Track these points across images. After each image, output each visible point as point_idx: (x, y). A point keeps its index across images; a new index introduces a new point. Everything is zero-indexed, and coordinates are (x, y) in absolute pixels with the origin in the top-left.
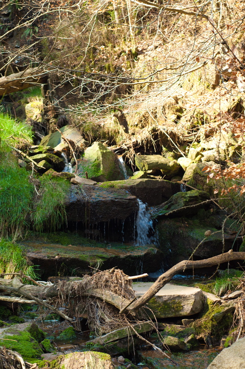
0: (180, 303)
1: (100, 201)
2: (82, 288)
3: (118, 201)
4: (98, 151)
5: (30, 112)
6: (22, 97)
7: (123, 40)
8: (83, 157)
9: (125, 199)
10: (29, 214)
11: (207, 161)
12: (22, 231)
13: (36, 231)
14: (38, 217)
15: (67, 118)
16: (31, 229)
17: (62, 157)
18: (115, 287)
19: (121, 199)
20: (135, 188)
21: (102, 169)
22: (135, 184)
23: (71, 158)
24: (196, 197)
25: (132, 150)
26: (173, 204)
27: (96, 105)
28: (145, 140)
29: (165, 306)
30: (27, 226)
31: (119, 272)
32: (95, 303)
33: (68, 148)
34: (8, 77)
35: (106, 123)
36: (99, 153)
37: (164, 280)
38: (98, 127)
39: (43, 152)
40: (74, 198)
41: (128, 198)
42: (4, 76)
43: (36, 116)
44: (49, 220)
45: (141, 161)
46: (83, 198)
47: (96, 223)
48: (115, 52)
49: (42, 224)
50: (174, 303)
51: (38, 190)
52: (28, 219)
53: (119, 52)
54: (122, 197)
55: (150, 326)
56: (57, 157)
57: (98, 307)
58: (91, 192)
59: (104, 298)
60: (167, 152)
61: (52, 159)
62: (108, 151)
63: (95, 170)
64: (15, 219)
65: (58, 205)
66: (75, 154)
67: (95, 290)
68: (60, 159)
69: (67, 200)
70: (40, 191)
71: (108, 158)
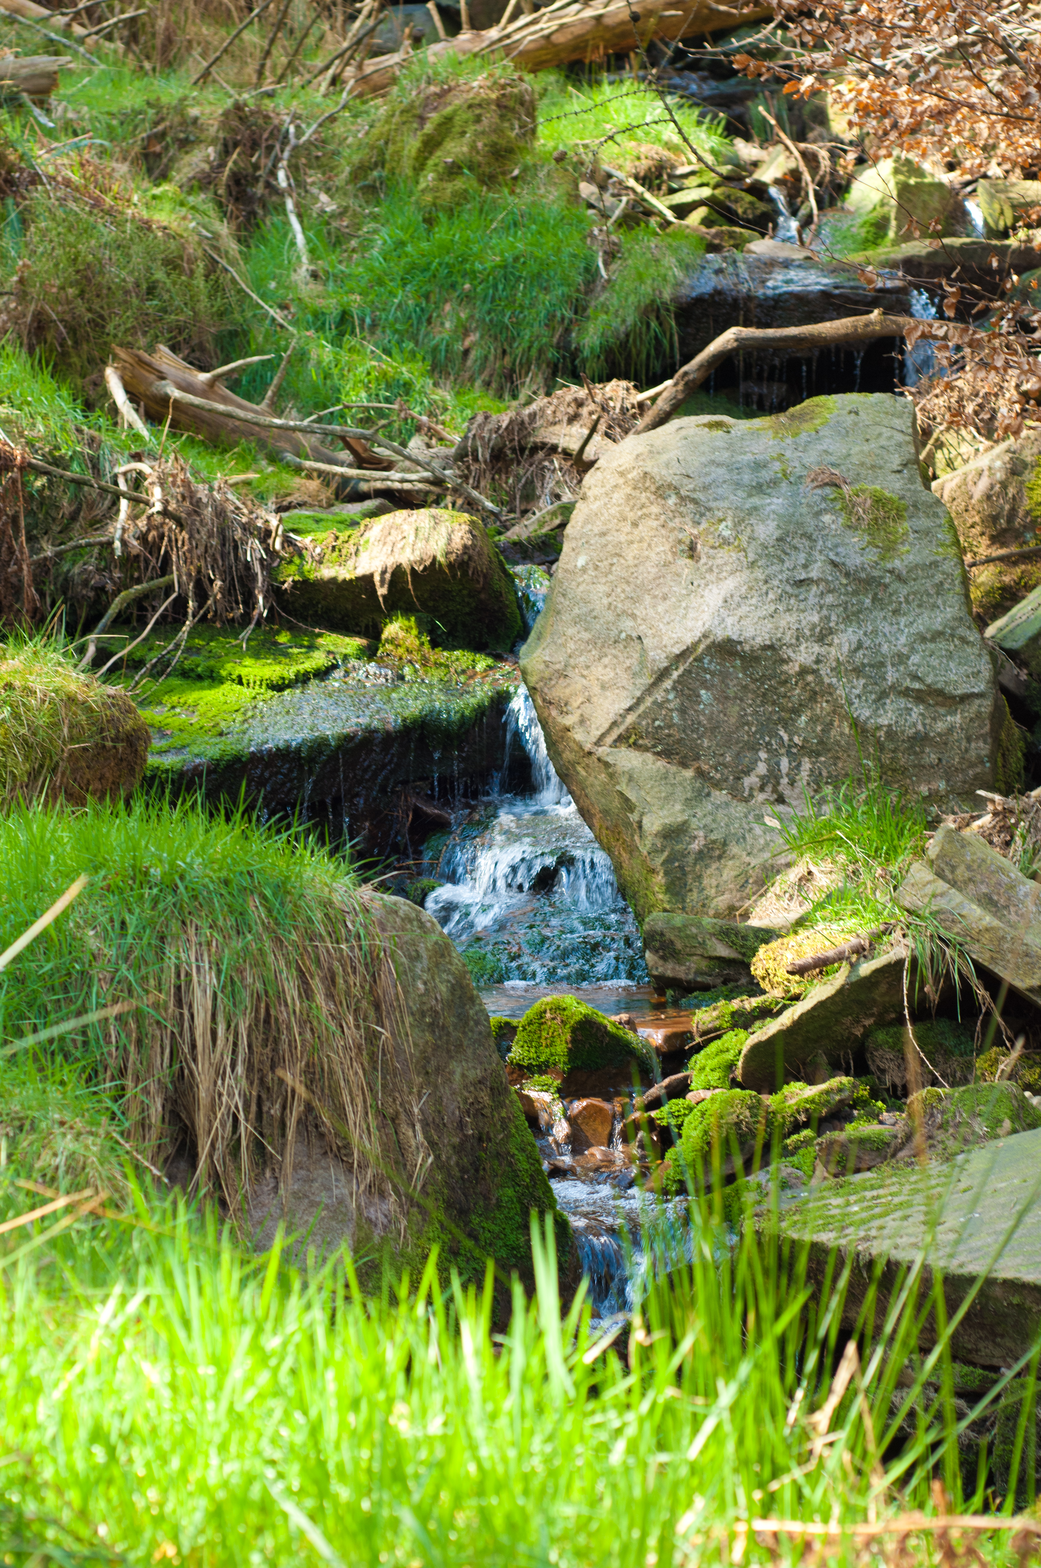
1: (786, 293)
3: (840, 296)
4: (889, 180)
8: (843, 201)
9: (864, 289)
10: (567, 331)
14: (592, 337)
17: (769, 199)
21: (891, 234)
23: (802, 203)
30: (560, 365)
31: (622, 386)
32: (550, 460)
33: (795, 174)
36: (892, 185)
40: (708, 284)
46: (736, 285)
51: (606, 265)
54: (859, 284)
56: (749, 198)
58: (767, 272)
59: (562, 443)
61: (733, 206)
62: (928, 180)
63: (870, 237)
64: (525, 345)
65: (653, 301)
66: (816, 192)
67: (551, 429)
68: (762, 207)
69: (684, 291)
70: (613, 267)
71: (924, 202)
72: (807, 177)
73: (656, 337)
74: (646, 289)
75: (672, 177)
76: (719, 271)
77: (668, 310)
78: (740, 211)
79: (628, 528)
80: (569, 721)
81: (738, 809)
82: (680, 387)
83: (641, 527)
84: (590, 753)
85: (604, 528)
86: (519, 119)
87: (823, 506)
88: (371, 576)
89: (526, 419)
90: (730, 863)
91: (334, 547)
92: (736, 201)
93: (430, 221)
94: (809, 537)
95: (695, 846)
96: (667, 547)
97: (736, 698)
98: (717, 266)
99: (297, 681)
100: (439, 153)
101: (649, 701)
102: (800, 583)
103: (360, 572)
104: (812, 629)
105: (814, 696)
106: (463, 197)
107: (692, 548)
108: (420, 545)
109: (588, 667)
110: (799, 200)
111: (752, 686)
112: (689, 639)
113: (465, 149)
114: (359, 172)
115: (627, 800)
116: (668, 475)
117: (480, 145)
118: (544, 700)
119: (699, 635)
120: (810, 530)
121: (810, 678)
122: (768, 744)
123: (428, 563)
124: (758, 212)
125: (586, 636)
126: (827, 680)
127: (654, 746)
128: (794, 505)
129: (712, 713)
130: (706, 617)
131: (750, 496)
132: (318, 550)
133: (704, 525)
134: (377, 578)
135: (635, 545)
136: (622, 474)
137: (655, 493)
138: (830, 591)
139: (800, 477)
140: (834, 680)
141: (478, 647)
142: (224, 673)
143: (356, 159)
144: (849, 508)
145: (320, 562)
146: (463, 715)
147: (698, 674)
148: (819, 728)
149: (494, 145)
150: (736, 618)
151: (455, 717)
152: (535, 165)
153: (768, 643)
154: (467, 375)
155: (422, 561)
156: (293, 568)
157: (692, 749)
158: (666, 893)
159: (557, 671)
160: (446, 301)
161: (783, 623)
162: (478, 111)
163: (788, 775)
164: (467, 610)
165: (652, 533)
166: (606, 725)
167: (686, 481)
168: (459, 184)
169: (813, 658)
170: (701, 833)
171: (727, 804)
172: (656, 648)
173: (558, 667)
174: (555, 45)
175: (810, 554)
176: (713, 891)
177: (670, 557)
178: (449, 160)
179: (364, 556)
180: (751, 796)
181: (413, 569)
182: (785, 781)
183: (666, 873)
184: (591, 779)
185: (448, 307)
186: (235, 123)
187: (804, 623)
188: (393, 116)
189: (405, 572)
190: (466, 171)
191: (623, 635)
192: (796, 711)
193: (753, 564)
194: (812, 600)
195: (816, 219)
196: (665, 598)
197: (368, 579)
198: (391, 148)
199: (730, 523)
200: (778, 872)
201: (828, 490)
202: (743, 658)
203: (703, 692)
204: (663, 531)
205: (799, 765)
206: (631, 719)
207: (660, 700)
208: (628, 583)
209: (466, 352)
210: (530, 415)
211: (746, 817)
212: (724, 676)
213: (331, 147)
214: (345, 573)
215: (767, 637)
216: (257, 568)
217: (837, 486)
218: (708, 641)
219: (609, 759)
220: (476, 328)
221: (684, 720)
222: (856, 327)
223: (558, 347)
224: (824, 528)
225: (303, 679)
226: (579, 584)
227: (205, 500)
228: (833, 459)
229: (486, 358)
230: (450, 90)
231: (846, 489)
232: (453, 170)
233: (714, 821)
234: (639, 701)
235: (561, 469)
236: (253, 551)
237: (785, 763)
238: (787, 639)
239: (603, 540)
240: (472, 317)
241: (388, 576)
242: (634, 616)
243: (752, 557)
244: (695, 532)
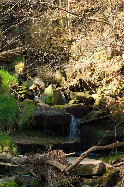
0: (92, 168)
2: (42, 159)
3: (61, 116)
4: (51, 90)
5: (18, 69)
6: (13, 62)
7: (65, 34)
8: (44, 92)
9: (65, 114)
11: (107, 96)
12: (12, 130)
13: (19, 130)
14: (20, 122)
15: (36, 73)
16: (17, 129)
17: (33, 92)
18: (59, 159)
19: (62, 114)
20: (70, 109)
21: (53, 99)
22: (70, 107)
23: (38, 93)
24: (100, 114)
25: (68, 89)
26: (89, 117)
27: (51, 66)
28: (75, 85)
29: (84, 169)
30: (15, 127)
31: (61, 151)
32: (49, 167)
33: (36, 88)
34: (7, 51)
35: (56, 75)
36: (52, 91)
37: (84, 156)
38: (52, 77)
39: (24, 89)
40: (39, 113)
41: (66, 114)
42: (4, 51)
43: (21, 72)
44: (26, 124)
45: (73, 95)
46: (43, 113)
47: (50, 126)
48: (61, 40)
49: (22, 126)
50: (89, 168)
52: (15, 124)
53: (63, 40)
54: (63, 113)
55: (76, 179)
56: (30, 92)
57: (50, 169)
58: (47, 111)
59: (53, 164)
60: (86, 91)
61: (28, 93)
62: (56, 90)
63: (50, 99)
65: (31, 116)
66: (40, 91)
69: (35, 114)
71: (57, 93)
73: (31, 122)
75: (17, 88)
77: (33, 118)
195: (40, 96)
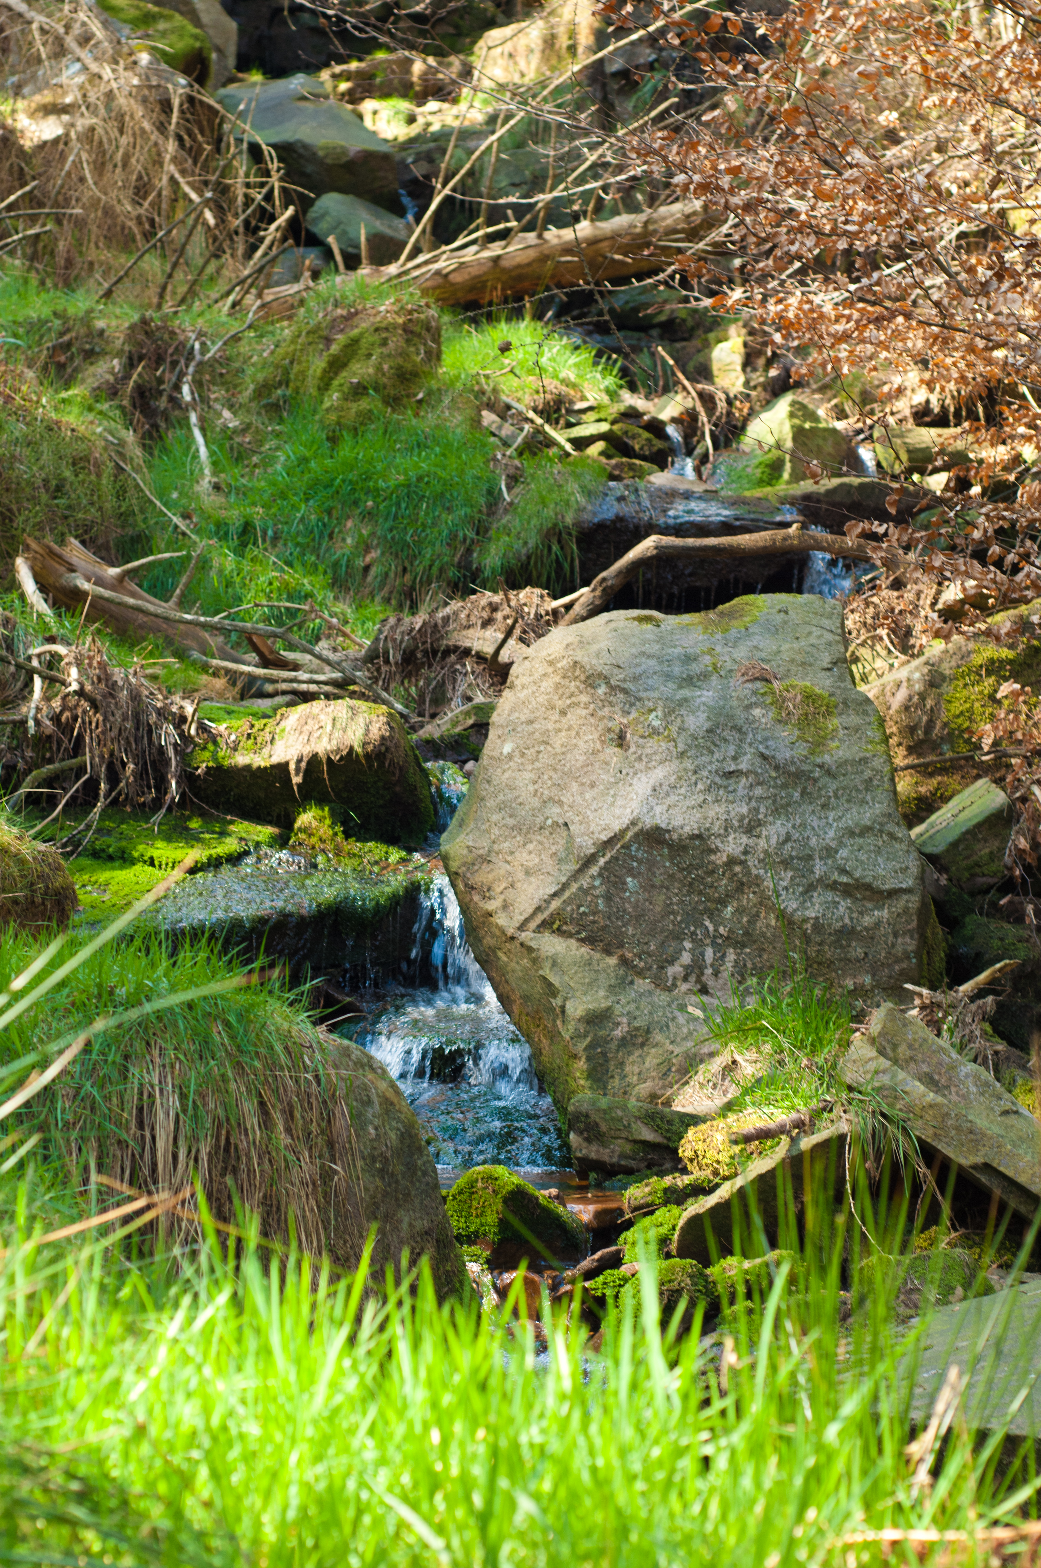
1: (687, 522)
4: (785, 423)
8: (739, 442)
9: (766, 522)
10: (469, 551)
14: (494, 557)
17: (666, 437)
19: (752, 520)
20: (818, 501)
21: (785, 476)
22: (823, 490)
23: (698, 442)
30: (461, 584)
32: (464, 665)
33: (691, 414)
34: (600, 222)
36: (787, 429)
39: (610, 420)
40: (610, 511)
46: (638, 512)
51: (509, 488)
56: (646, 435)
57: (466, 673)
58: (668, 502)
61: (630, 442)
62: (822, 425)
63: (765, 478)
64: (426, 563)
65: (555, 525)
66: (711, 431)
67: (464, 633)
68: (659, 444)
69: (586, 516)
70: (516, 490)
71: (818, 446)
72: (703, 417)
73: (557, 560)
74: (549, 513)
75: (570, 412)
76: (621, 499)
77: (570, 534)
78: (637, 447)
79: (556, 717)
80: (491, 906)
81: (661, 998)
82: (598, 593)
83: (569, 716)
84: (513, 938)
85: (532, 716)
86: (425, 344)
87: (754, 699)
88: (287, 764)
89: (440, 622)
90: (653, 1050)
91: (249, 735)
92: (633, 437)
93: (333, 440)
94: (739, 730)
95: (618, 1033)
96: (596, 736)
97: (662, 886)
98: (619, 494)
99: (209, 864)
100: (344, 374)
101: (574, 887)
102: (729, 774)
103: (275, 760)
104: (741, 820)
105: (741, 887)
106: (367, 417)
107: (621, 737)
108: (337, 734)
109: (512, 853)
110: (695, 439)
111: (679, 875)
112: (616, 826)
113: (371, 371)
114: (263, 390)
115: (550, 984)
116: (599, 665)
117: (386, 367)
118: (466, 885)
119: (627, 822)
120: (740, 723)
121: (737, 869)
122: (694, 933)
123: (344, 753)
124: (655, 449)
125: (511, 822)
126: (754, 871)
127: (578, 933)
128: (724, 698)
129: (638, 901)
130: (634, 805)
131: (680, 687)
132: (233, 737)
133: (634, 715)
134: (292, 767)
135: (563, 733)
136: (551, 663)
137: (584, 682)
138: (759, 784)
139: (731, 671)
140: (762, 872)
141: (391, 840)
142: (136, 854)
143: (260, 377)
144: (779, 703)
145: (235, 749)
146: (378, 903)
147: (624, 861)
148: (745, 919)
149: (399, 368)
150: (665, 807)
151: (369, 905)
152: (439, 390)
153: (696, 832)
154: (367, 590)
155: (338, 750)
156: (207, 755)
157: (616, 936)
158: (587, 1079)
159: (481, 856)
160: (348, 517)
161: (712, 814)
162: (384, 335)
163: (712, 965)
164: (381, 802)
165: (581, 722)
166: (530, 911)
167: (616, 671)
168: (364, 404)
169: (741, 849)
170: (625, 1020)
171: (650, 993)
172: (584, 834)
173: (481, 852)
174: (452, 284)
175: (739, 747)
176: (635, 1078)
177: (598, 746)
178: (355, 380)
179: (279, 745)
180: (674, 985)
181: (329, 758)
182: (709, 971)
183: (588, 1059)
184: (513, 964)
185: (349, 524)
186: (141, 337)
187: (733, 814)
188: (299, 336)
189: (321, 762)
190: (371, 392)
191: (549, 822)
192: (723, 902)
193: (682, 755)
194: (741, 792)
195: (711, 458)
196: (593, 785)
197: (283, 767)
198: (296, 368)
199: (660, 714)
200: (702, 1061)
201: (758, 684)
202: (670, 846)
203: (629, 879)
204: (592, 720)
205: (724, 956)
206: (555, 904)
207: (585, 886)
208: (555, 770)
209: (367, 569)
210: (443, 618)
211: (669, 1005)
212: (651, 864)
213: (237, 365)
214: (259, 761)
215: (696, 826)
216: (171, 753)
217: (767, 681)
218: (637, 829)
219: (533, 944)
220: (378, 545)
221: (610, 907)
222: (774, 541)
223: (459, 566)
224: (754, 721)
225: (215, 864)
226: (504, 771)
227: (120, 683)
228: (763, 655)
229: (387, 575)
230: (357, 313)
231: (776, 684)
232: (358, 391)
233: (637, 1008)
234: (565, 886)
235: (473, 673)
236: (168, 735)
237: (709, 953)
238: (715, 829)
239: (530, 728)
240: (373, 534)
241: (303, 765)
242: (560, 803)
243: (681, 747)
244: (625, 721)
